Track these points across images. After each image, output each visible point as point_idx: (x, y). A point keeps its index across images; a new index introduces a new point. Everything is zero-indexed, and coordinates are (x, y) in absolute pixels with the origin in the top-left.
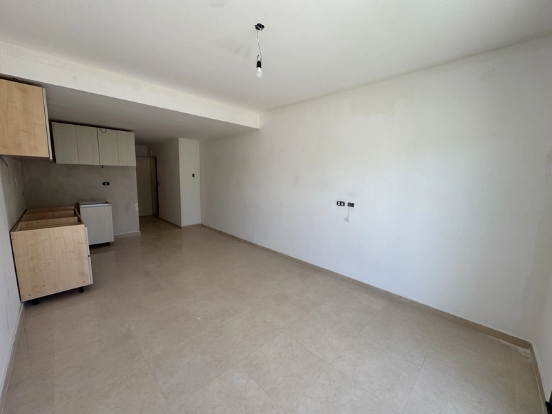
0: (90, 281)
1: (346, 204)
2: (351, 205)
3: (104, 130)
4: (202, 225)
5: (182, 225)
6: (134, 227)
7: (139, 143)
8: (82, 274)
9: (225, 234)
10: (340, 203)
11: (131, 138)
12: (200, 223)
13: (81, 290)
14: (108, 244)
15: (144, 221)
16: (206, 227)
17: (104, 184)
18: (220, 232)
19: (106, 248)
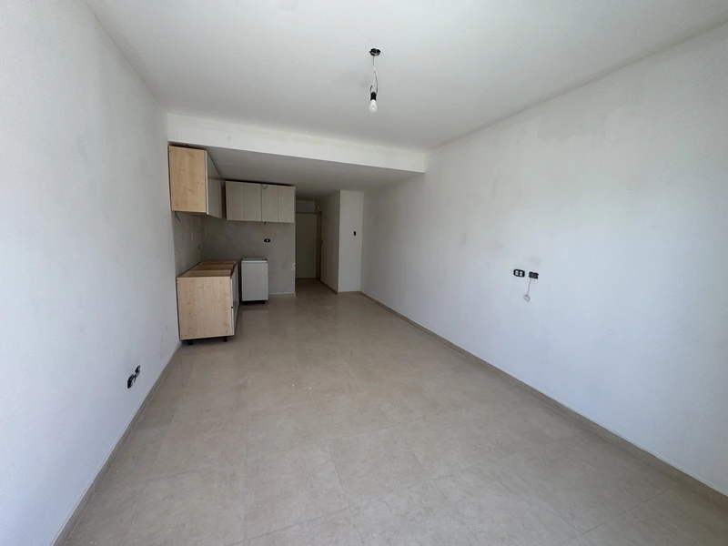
0: (231, 333)
1: (527, 274)
2: (534, 275)
3: (265, 185)
4: (361, 293)
5: (339, 291)
6: (289, 288)
7: (300, 198)
8: (226, 324)
9: (382, 306)
10: (519, 273)
11: (291, 192)
12: (359, 290)
13: (225, 339)
14: (263, 302)
15: (301, 283)
16: (365, 296)
17: (265, 241)
18: (378, 303)
19: (260, 306)
